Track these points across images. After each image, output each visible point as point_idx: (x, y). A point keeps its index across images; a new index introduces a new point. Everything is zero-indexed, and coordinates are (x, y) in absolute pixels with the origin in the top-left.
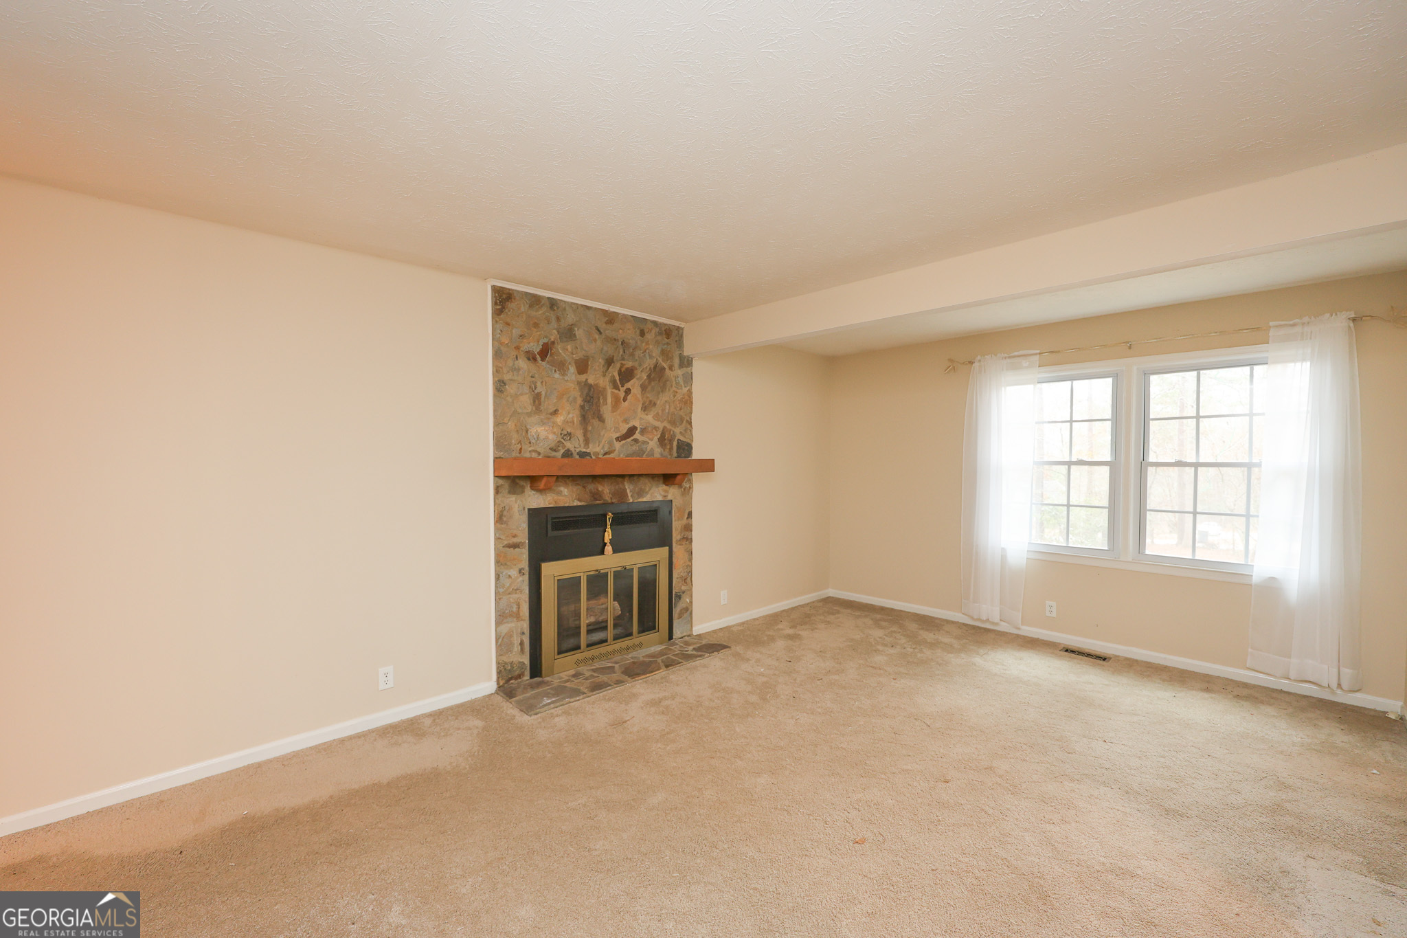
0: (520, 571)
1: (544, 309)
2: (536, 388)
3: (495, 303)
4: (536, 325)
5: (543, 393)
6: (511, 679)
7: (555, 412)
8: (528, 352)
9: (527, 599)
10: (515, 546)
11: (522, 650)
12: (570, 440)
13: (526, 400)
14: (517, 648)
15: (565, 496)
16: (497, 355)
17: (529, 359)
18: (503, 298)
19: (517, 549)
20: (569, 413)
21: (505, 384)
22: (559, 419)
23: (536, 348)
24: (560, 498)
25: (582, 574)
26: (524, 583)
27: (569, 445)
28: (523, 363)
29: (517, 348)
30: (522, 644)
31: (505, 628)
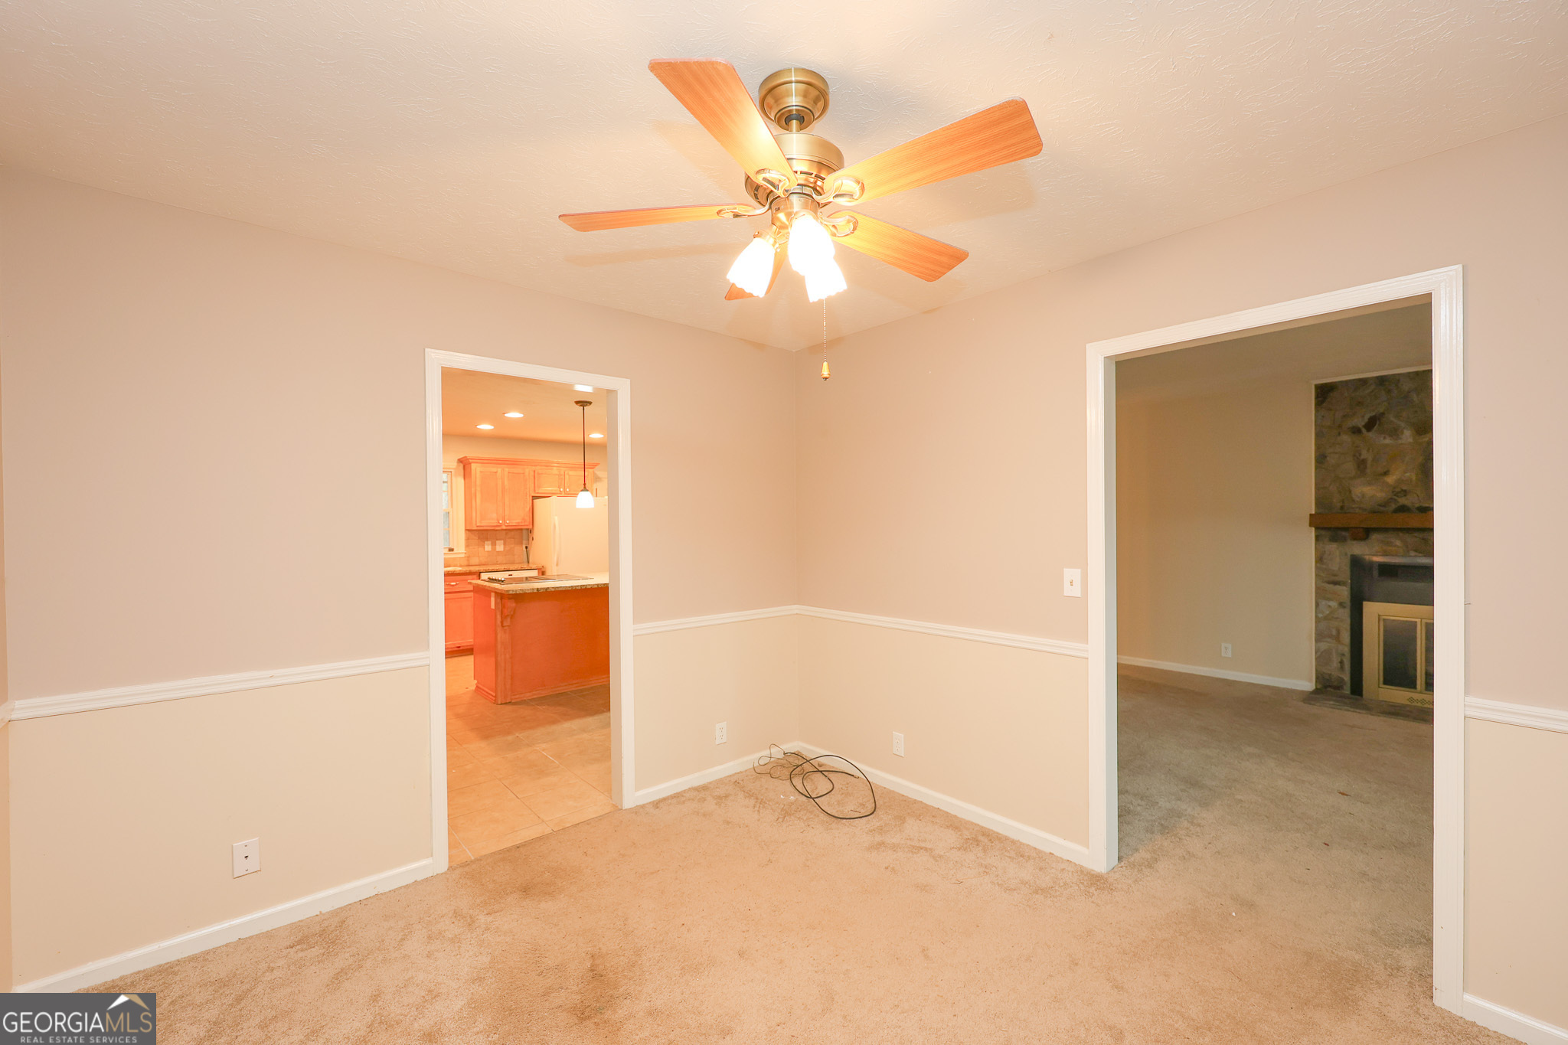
0: (1341, 605)
1: (1373, 387)
2: (1360, 455)
3: (1317, 397)
4: (1360, 404)
5: (1370, 459)
6: (1330, 686)
7: (1386, 473)
8: (1354, 427)
9: (1349, 628)
10: (1335, 583)
11: (1342, 668)
12: (1405, 496)
13: (1350, 466)
14: (1335, 664)
15: (1398, 547)
16: (1319, 435)
17: (1354, 433)
18: (1324, 393)
19: (1338, 586)
20: (1405, 472)
21: (1326, 457)
22: (1391, 479)
23: (1360, 422)
24: (1391, 548)
25: (1418, 620)
26: (1345, 615)
27: (1403, 501)
28: (1346, 438)
29: (1340, 426)
30: (1341, 662)
31: (1324, 646)
